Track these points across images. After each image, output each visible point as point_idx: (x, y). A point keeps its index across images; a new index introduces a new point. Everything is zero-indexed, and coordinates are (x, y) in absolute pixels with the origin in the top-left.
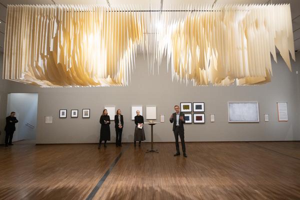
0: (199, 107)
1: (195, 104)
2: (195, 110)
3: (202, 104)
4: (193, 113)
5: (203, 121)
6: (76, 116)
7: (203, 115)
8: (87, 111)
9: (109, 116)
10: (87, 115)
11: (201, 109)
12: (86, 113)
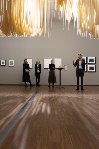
0: (92, 60)
1: (89, 58)
2: (89, 62)
3: (94, 58)
4: (87, 64)
5: (94, 71)
6: (4, 64)
7: (94, 66)
8: (12, 61)
9: (28, 65)
10: (12, 64)
11: (93, 61)
12: (11, 63)
